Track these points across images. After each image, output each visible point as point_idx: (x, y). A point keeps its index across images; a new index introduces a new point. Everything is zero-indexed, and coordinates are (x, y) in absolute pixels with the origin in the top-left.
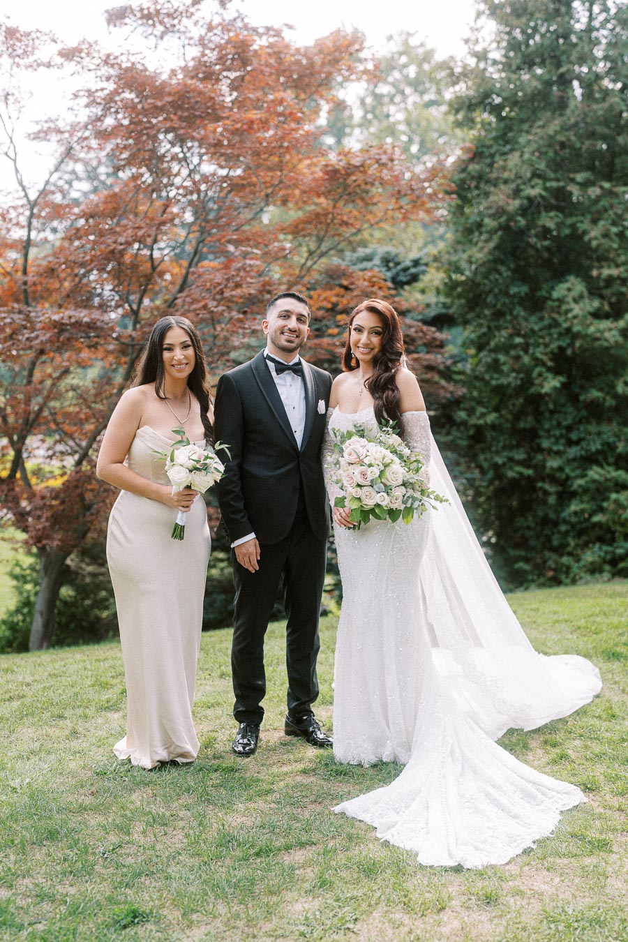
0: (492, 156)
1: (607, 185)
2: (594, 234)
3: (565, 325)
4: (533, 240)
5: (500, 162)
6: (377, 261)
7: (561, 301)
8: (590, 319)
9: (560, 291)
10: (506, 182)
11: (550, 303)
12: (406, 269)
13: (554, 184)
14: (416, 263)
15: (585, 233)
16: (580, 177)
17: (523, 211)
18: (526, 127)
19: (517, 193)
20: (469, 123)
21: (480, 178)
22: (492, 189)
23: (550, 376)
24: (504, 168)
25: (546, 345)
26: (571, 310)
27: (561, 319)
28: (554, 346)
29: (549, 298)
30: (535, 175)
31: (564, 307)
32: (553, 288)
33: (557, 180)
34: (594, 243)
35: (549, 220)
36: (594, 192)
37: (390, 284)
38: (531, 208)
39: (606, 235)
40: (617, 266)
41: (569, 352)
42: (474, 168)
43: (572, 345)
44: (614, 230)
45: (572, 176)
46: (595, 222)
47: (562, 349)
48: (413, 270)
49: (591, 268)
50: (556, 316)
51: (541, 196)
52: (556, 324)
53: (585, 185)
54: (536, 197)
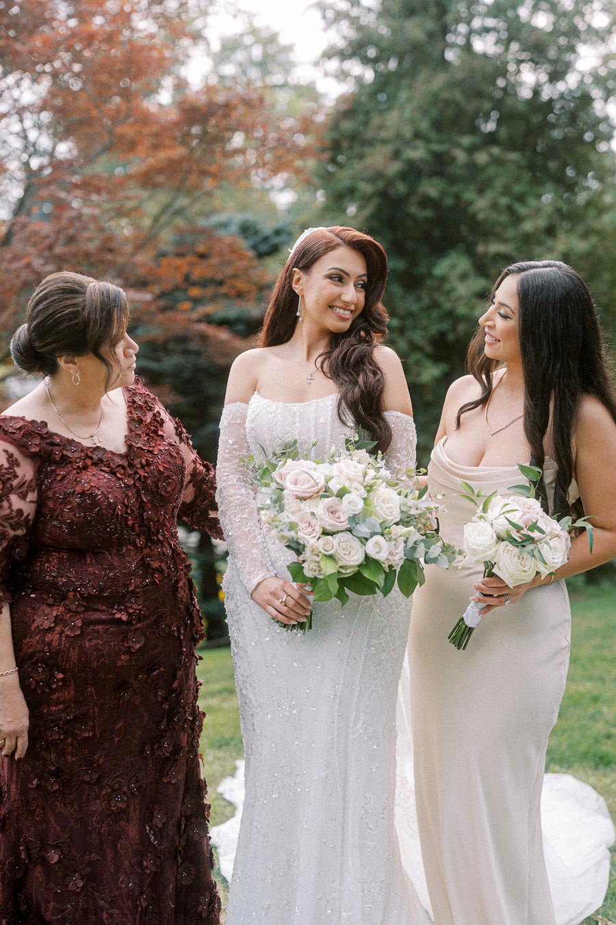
0: (367, 113)
1: (496, 151)
2: (481, 205)
3: (447, 306)
4: (414, 209)
5: (376, 120)
6: (234, 228)
7: (443, 279)
8: (475, 301)
9: (442, 267)
10: (384, 142)
11: (429, 283)
12: (266, 239)
13: (436, 147)
14: (278, 232)
15: (470, 203)
16: (466, 140)
17: (404, 176)
18: (406, 81)
19: (396, 154)
20: (342, 75)
21: (354, 137)
22: (367, 150)
23: (428, 363)
24: (381, 127)
25: (425, 328)
26: (454, 290)
27: (442, 299)
28: (434, 329)
29: (430, 275)
30: (418, 135)
31: (447, 286)
32: (432, 265)
33: (440, 142)
34: (481, 216)
35: (431, 188)
36: (481, 158)
37: (251, 254)
38: (412, 173)
39: (494, 206)
40: (505, 241)
41: (451, 337)
42: (347, 126)
43: (454, 329)
44: (504, 201)
45: (456, 138)
46: (481, 191)
47: (443, 334)
48: (276, 240)
49: (476, 244)
50: (436, 296)
51: (421, 160)
52: (435, 305)
53: (472, 150)
54: (416, 162)
